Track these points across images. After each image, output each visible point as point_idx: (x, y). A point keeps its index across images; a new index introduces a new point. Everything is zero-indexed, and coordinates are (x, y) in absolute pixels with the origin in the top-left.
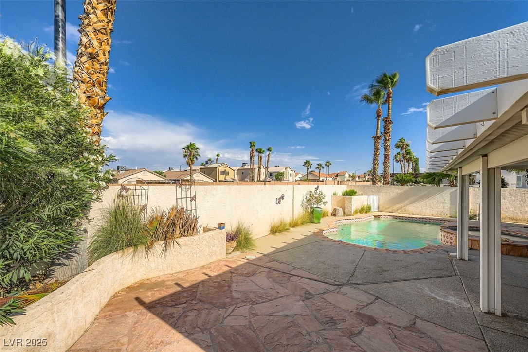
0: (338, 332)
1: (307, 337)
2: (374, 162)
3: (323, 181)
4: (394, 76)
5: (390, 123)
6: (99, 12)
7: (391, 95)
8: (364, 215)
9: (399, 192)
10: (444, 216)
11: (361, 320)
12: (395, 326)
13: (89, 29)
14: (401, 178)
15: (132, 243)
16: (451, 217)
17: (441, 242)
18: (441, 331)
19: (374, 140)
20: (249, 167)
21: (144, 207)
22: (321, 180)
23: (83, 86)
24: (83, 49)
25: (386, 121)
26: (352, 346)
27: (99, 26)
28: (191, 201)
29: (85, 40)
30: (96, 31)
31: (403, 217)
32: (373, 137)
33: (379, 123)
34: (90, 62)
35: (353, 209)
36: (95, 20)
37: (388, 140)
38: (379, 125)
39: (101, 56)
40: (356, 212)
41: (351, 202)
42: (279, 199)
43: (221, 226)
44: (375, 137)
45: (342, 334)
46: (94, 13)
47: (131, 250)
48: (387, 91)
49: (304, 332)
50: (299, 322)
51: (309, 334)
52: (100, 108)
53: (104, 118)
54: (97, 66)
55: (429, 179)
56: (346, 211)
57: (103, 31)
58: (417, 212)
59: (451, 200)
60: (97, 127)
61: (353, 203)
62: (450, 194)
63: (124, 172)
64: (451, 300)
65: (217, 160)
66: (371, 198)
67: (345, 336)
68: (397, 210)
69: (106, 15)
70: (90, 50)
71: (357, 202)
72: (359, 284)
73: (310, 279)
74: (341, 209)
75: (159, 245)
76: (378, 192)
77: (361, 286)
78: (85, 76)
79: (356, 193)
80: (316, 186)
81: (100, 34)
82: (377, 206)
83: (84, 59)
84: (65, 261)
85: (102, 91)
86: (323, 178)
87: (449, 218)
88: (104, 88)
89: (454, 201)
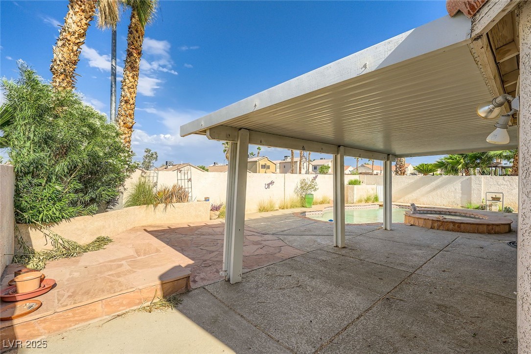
3: (377, 175)
6: (130, 78)
8: (369, 204)
9: (410, 182)
10: (455, 206)
13: (126, 87)
15: (147, 203)
20: (290, 160)
21: (156, 185)
22: (375, 172)
23: (122, 118)
24: (122, 98)
27: (130, 85)
28: (188, 182)
29: (123, 93)
30: (129, 88)
34: (125, 105)
35: (356, 198)
36: (128, 82)
39: (131, 100)
40: (360, 201)
41: (353, 190)
42: (269, 185)
43: (207, 199)
46: (128, 79)
47: (145, 206)
52: (130, 128)
53: (132, 133)
54: (129, 106)
56: (349, 200)
57: (132, 87)
59: (462, 189)
60: (128, 138)
61: (355, 192)
62: (461, 183)
63: (171, 166)
65: (258, 153)
69: (134, 78)
70: (125, 98)
71: (361, 191)
75: (161, 206)
78: (123, 112)
80: (314, 176)
81: (131, 89)
83: (123, 103)
84: (112, 207)
85: (131, 119)
86: (377, 171)
87: (461, 208)
88: (132, 117)
89: (467, 191)
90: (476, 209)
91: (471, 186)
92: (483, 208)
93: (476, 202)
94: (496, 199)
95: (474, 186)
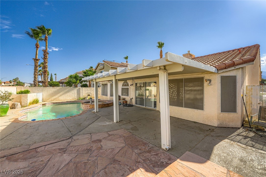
0: (96, 151)
1: (90, 161)
2: (34, 74)
4: (49, 30)
5: (47, 54)
7: (47, 39)
8: (35, 105)
11: (96, 143)
12: (106, 137)
14: (53, 84)
16: (77, 99)
17: (83, 109)
18: (115, 132)
19: (35, 61)
25: (45, 52)
26: (106, 151)
31: (58, 102)
32: (33, 59)
33: (38, 51)
35: (29, 102)
37: (47, 63)
38: (38, 53)
40: (30, 104)
41: (26, 98)
44: (35, 59)
45: (98, 151)
48: (45, 36)
49: (86, 161)
50: (77, 160)
51: (88, 160)
55: (68, 84)
56: (22, 104)
58: (64, 99)
61: (28, 98)
62: (77, 90)
64: (108, 123)
66: (38, 94)
67: (100, 150)
68: (54, 100)
71: (31, 97)
72: (77, 133)
73: (51, 144)
74: (19, 103)
76: (42, 91)
77: (79, 133)
79: (29, 92)
82: (42, 98)
89: (79, 93)
90: (82, 99)
91: (80, 91)
92: (84, 99)
93: (82, 97)
94: (89, 95)
95: (81, 91)
